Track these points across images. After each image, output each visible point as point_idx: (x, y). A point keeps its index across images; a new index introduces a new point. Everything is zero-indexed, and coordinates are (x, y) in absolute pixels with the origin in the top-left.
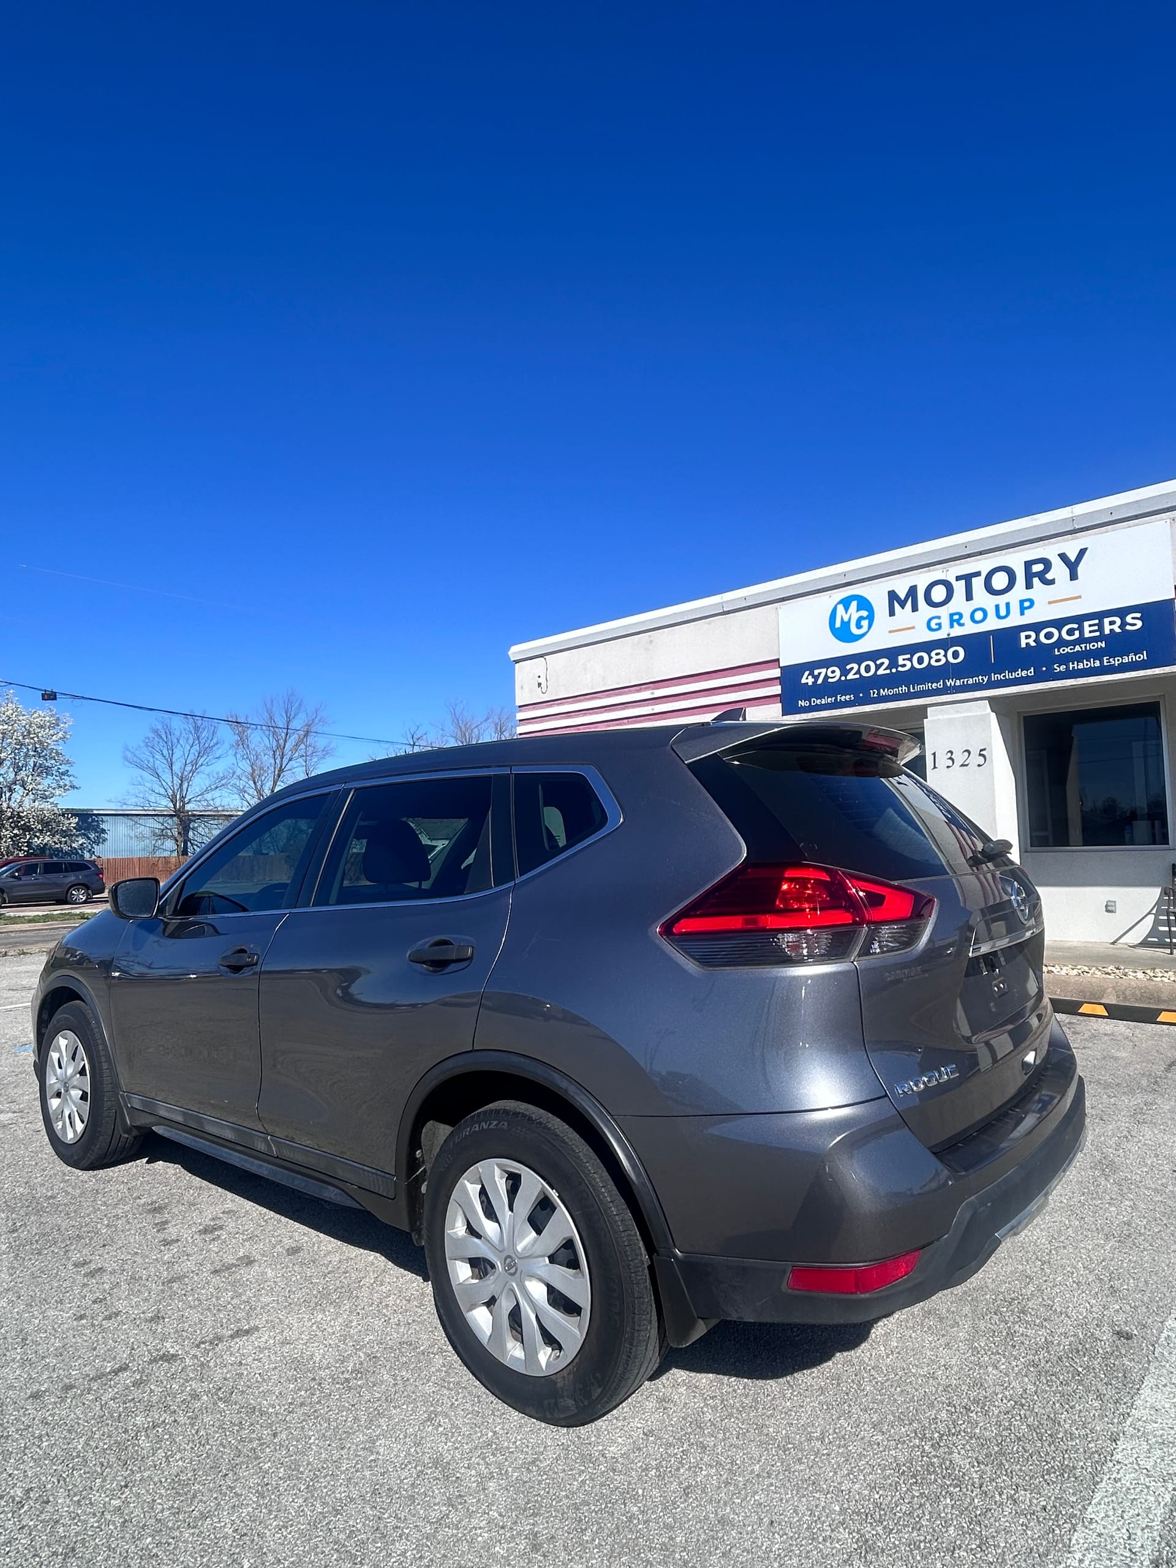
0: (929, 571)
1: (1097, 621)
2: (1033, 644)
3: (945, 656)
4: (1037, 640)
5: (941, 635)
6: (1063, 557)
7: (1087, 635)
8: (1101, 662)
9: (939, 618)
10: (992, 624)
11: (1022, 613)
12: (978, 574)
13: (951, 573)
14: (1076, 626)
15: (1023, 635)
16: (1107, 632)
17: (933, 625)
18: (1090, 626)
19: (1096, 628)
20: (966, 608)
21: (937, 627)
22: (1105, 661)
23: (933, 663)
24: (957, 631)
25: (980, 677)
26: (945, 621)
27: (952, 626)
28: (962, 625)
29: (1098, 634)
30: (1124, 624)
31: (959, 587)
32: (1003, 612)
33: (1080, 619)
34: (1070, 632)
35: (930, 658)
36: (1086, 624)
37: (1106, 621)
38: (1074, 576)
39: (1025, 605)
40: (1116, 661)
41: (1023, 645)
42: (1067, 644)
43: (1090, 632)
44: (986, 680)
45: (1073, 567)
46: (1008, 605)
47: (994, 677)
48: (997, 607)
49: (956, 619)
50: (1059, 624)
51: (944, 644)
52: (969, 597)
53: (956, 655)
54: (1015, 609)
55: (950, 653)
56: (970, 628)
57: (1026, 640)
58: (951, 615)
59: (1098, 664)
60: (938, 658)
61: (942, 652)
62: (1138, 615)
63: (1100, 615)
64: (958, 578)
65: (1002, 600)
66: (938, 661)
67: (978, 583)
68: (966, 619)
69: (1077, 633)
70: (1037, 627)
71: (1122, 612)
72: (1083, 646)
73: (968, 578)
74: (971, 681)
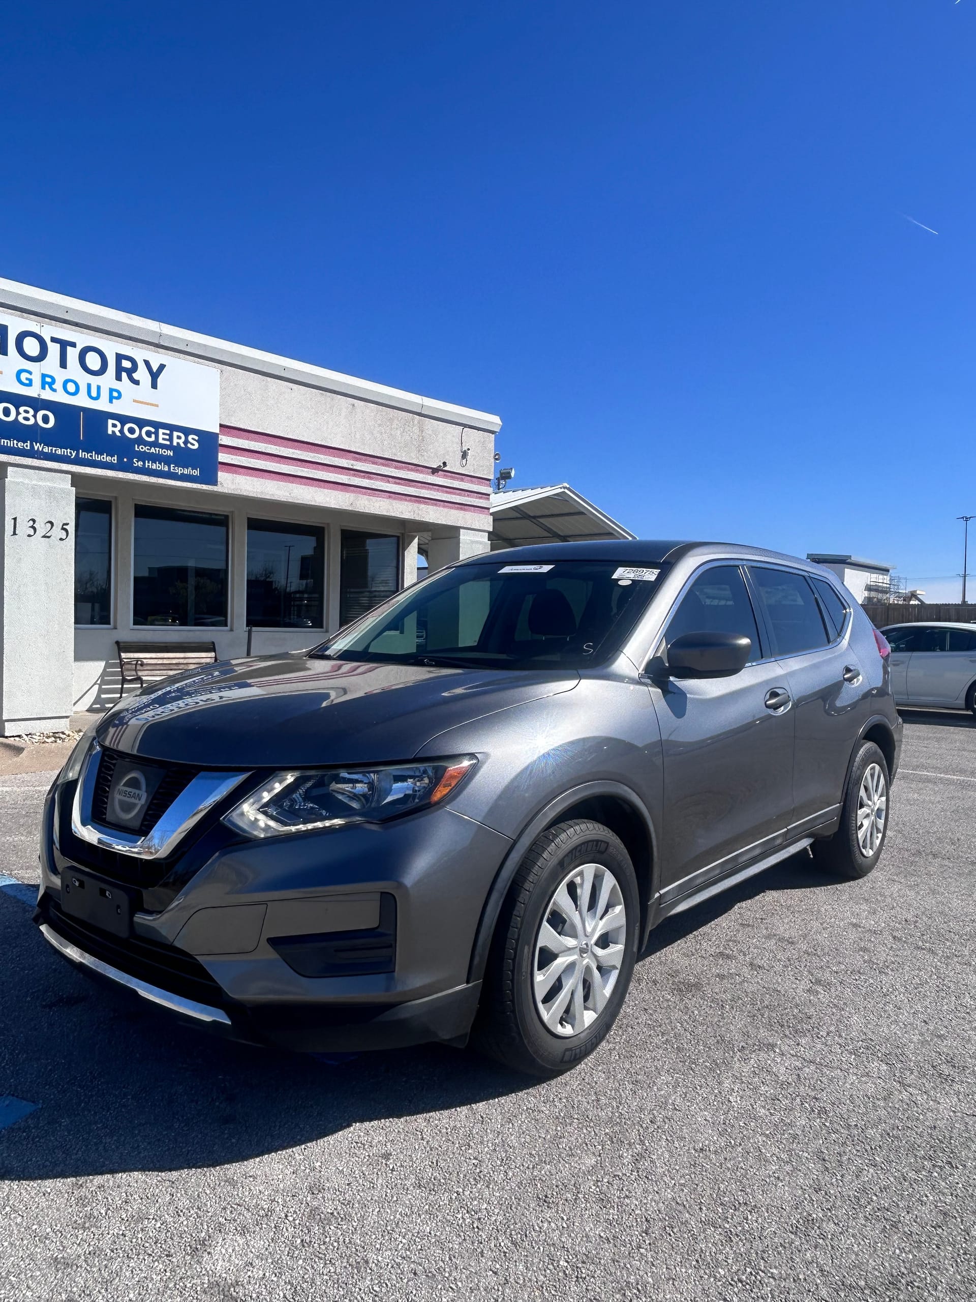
0: (23, 317)
1: (168, 432)
2: (118, 434)
3: (35, 416)
4: (121, 431)
5: (32, 392)
6: (147, 363)
7: (161, 441)
8: (169, 468)
9: (30, 373)
10: (82, 401)
11: (111, 401)
12: (73, 345)
13: (48, 331)
14: (153, 430)
15: (110, 422)
16: (175, 444)
17: (24, 376)
18: (164, 434)
19: (167, 437)
20: (60, 376)
21: (27, 382)
22: (172, 468)
23: (20, 419)
24: (47, 395)
25: (69, 450)
26: (37, 381)
27: (43, 388)
28: (54, 390)
29: (168, 443)
30: (186, 442)
31: (54, 350)
32: (94, 394)
33: (157, 425)
34: (149, 434)
35: (18, 413)
36: (161, 431)
37: (175, 434)
38: (154, 386)
39: (115, 395)
40: (179, 471)
41: (110, 432)
42: (146, 443)
43: (164, 439)
44: (74, 454)
45: (155, 376)
46: (99, 388)
47: (82, 454)
48: (89, 386)
49: (47, 381)
50: (141, 423)
51: (36, 404)
52: (63, 364)
53: (46, 419)
54: (105, 394)
55: (41, 414)
56: (60, 397)
57: (113, 428)
58: (44, 376)
59: (166, 469)
60: (26, 416)
61: (32, 412)
62: (197, 438)
63: (172, 428)
64: (54, 340)
65: (95, 381)
66: (27, 419)
67: (73, 355)
68: (58, 385)
69: (153, 436)
70: (123, 420)
71: (187, 431)
72: (157, 449)
73: (64, 345)
74: (59, 452)
